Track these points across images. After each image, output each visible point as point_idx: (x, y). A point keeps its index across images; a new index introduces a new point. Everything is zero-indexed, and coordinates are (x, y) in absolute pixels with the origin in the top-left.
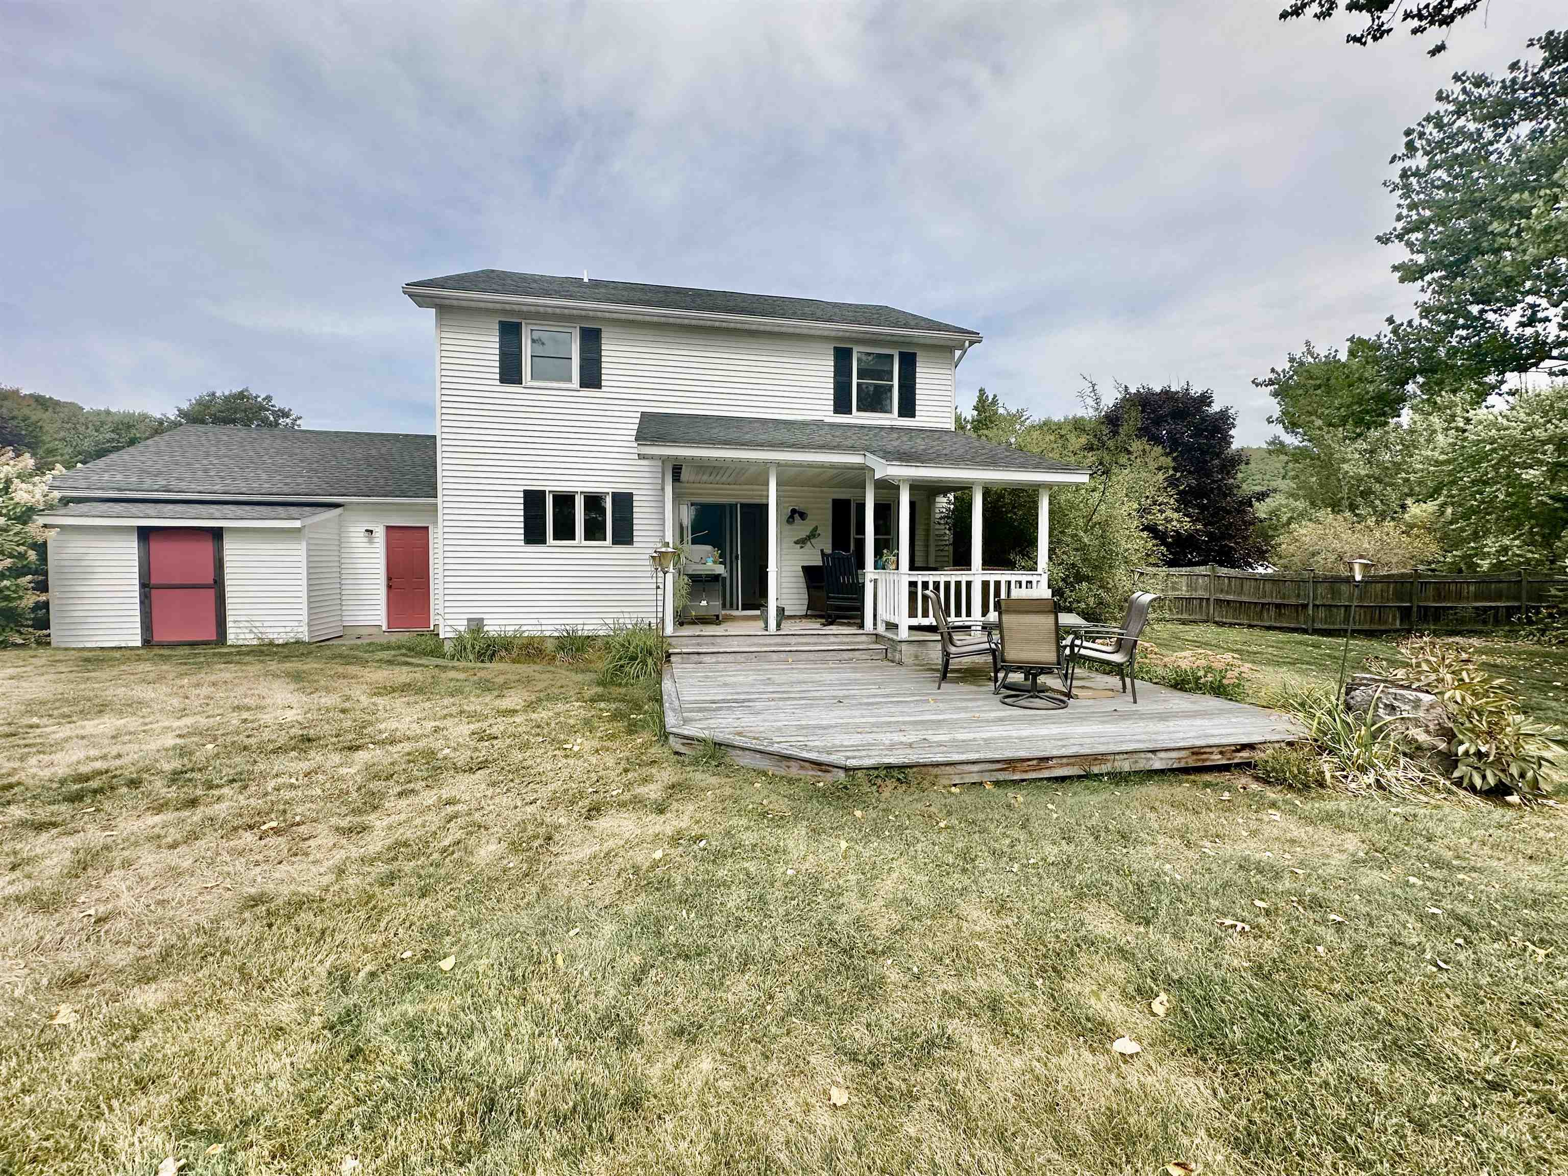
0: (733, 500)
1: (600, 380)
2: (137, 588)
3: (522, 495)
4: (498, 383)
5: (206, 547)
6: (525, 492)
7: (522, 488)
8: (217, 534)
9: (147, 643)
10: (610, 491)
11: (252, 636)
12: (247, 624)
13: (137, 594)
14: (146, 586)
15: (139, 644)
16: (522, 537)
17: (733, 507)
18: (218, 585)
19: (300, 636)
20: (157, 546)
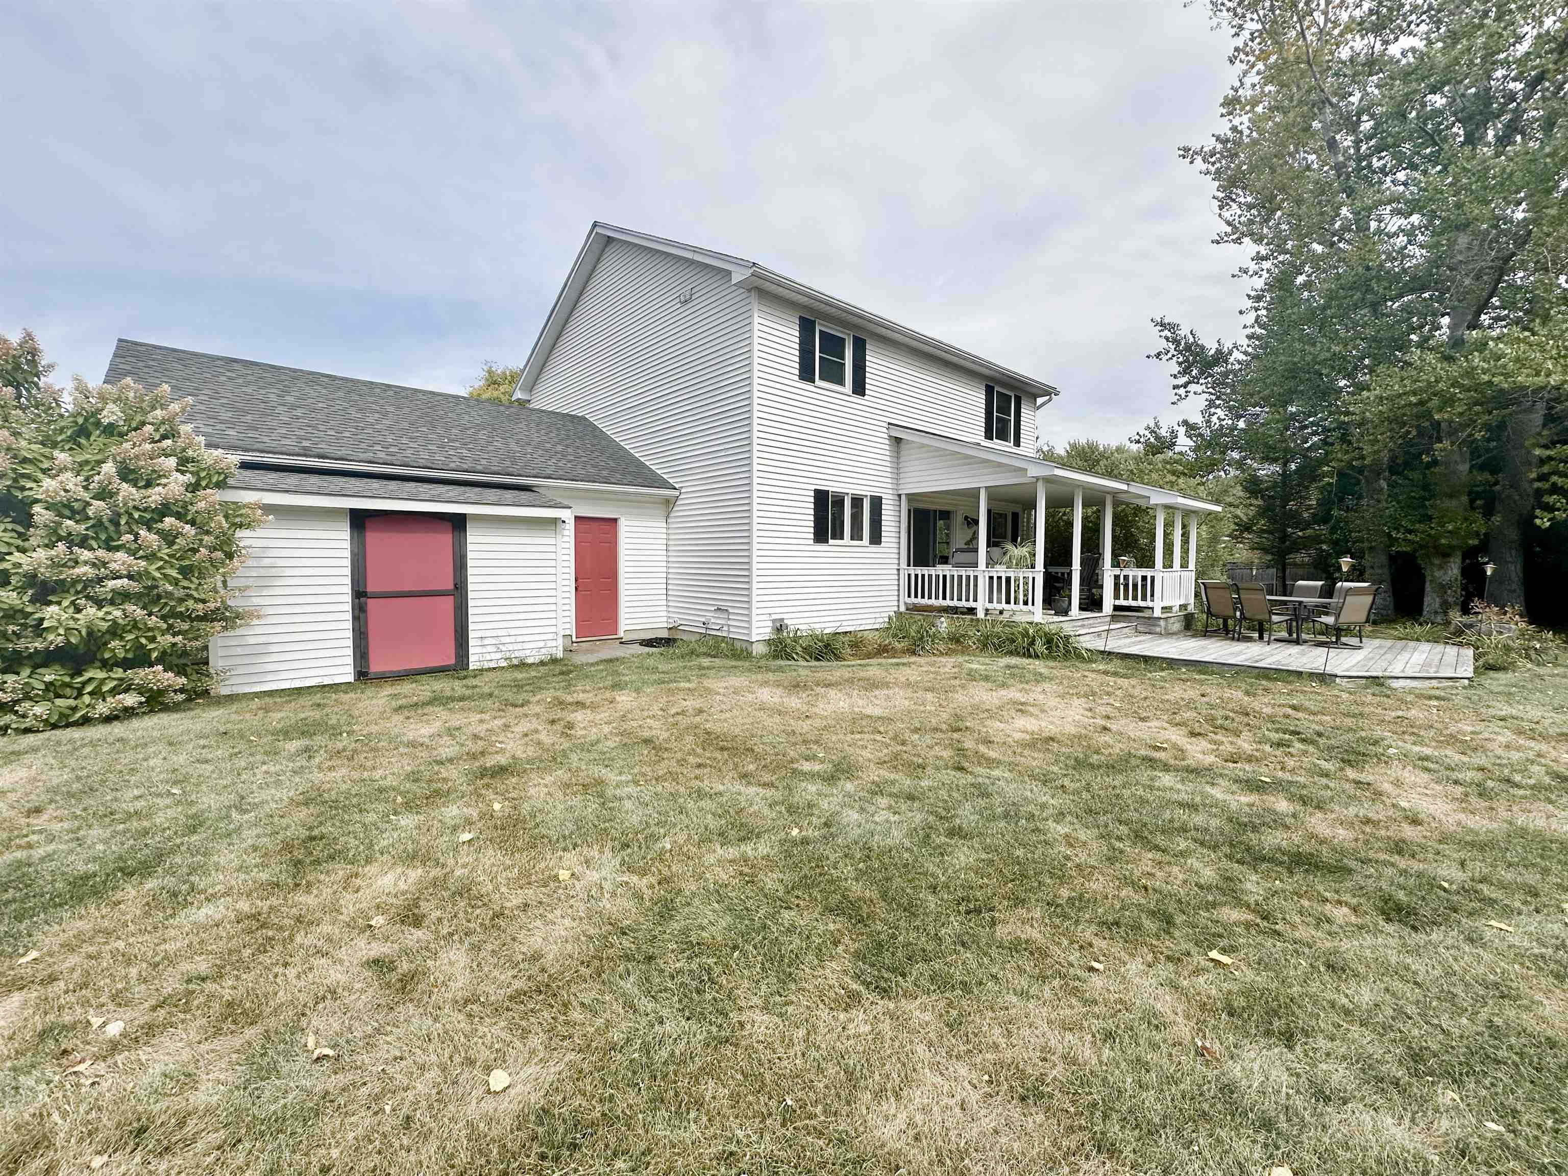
0: (933, 507)
1: (864, 389)
2: (348, 598)
3: (812, 494)
4: (797, 378)
5: (444, 539)
6: (816, 491)
7: (814, 487)
8: (458, 523)
9: (362, 674)
10: (869, 494)
11: (499, 656)
12: (494, 641)
13: (349, 607)
14: (360, 594)
15: (350, 678)
16: (812, 536)
17: (935, 511)
18: (459, 590)
19: (554, 651)
20: (374, 538)
